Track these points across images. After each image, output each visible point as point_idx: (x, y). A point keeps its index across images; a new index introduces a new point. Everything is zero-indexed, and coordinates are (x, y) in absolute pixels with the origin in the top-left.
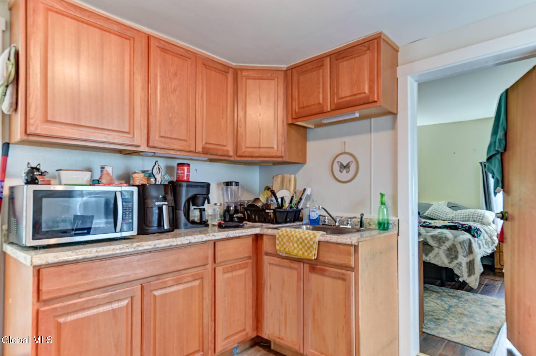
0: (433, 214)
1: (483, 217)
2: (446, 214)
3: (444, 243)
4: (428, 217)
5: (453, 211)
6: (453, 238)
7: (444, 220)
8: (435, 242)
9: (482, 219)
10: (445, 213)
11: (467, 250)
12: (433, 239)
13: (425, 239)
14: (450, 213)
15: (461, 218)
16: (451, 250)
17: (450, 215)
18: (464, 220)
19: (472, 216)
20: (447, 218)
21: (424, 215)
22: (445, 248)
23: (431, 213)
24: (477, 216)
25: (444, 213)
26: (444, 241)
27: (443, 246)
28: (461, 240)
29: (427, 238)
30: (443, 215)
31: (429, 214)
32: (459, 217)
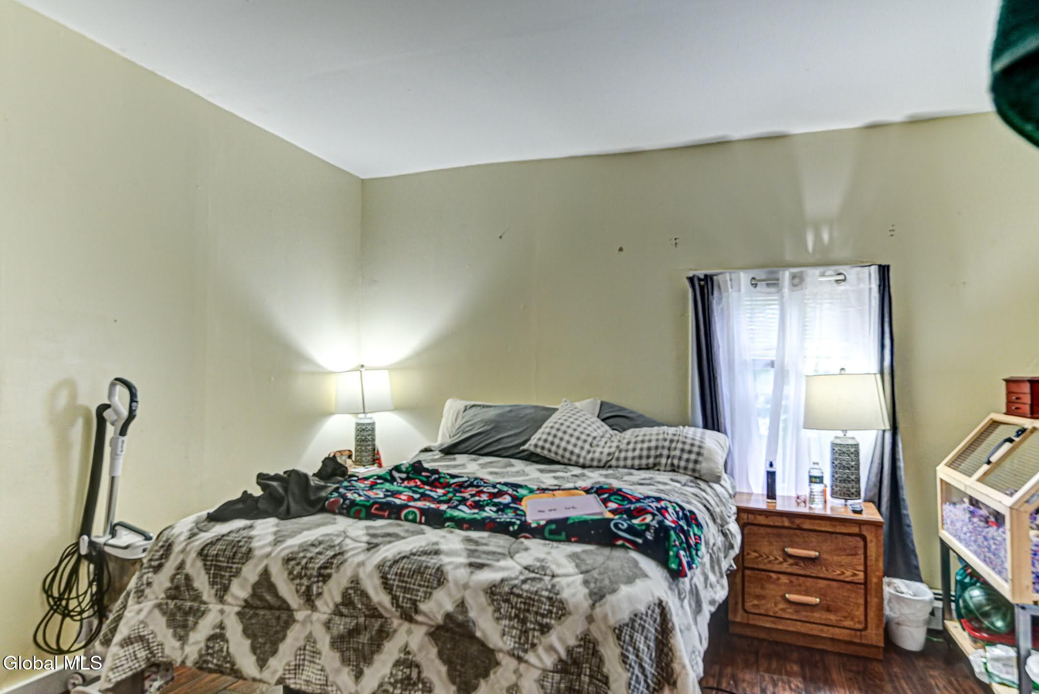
0: (552, 443)
1: (699, 454)
2: (591, 445)
3: (545, 629)
4: (537, 455)
5: (612, 432)
6: (586, 604)
7: (583, 467)
8: (505, 622)
9: (696, 462)
10: (590, 439)
11: (650, 669)
12: (498, 610)
13: (462, 605)
14: (604, 440)
15: (633, 458)
16: (573, 669)
17: (604, 447)
18: (644, 466)
19: (665, 452)
20: (592, 460)
21: (525, 447)
22: (549, 661)
23: (546, 441)
24: (683, 450)
25: (585, 441)
26: (546, 620)
27: (540, 650)
28: (625, 616)
29: (470, 602)
30: (582, 448)
31: (541, 443)
32: (630, 454)
